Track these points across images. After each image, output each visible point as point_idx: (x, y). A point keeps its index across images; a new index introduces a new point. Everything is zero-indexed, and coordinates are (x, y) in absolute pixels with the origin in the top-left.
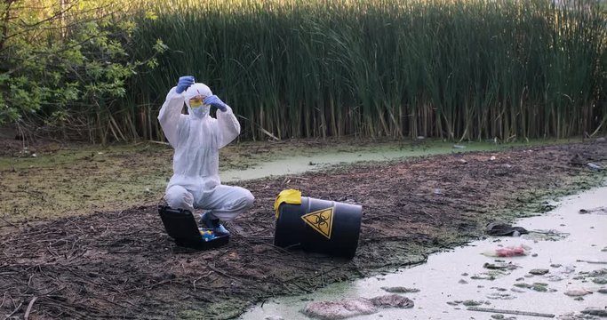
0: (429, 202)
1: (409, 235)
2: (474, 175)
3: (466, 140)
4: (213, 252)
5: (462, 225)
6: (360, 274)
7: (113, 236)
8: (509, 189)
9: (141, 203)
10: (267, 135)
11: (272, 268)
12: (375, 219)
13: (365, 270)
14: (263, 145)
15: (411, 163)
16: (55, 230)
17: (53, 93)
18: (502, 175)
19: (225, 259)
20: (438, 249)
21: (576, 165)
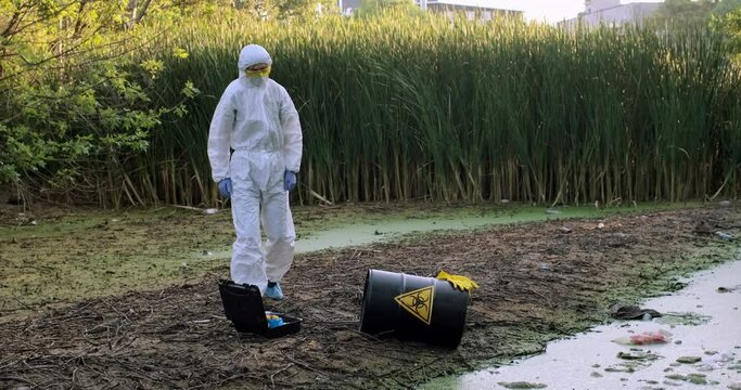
0: (536, 278)
1: (519, 319)
2: (584, 246)
3: (560, 204)
4: (288, 340)
5: (580, 306)
6: (469, 366)
7: (161, 320)
8: (627, 263)
9: (180, 281)
10: (316, 198)
11: (362, 359)
12: (476, 299)
13: (474, 362)
14: (314, 210)
15: (502, 231)
16: (87, 314)
17: (61, 148)
18: (617, 246)
19: (304, 349)
20: (555, 335)
21: (702, 233)
